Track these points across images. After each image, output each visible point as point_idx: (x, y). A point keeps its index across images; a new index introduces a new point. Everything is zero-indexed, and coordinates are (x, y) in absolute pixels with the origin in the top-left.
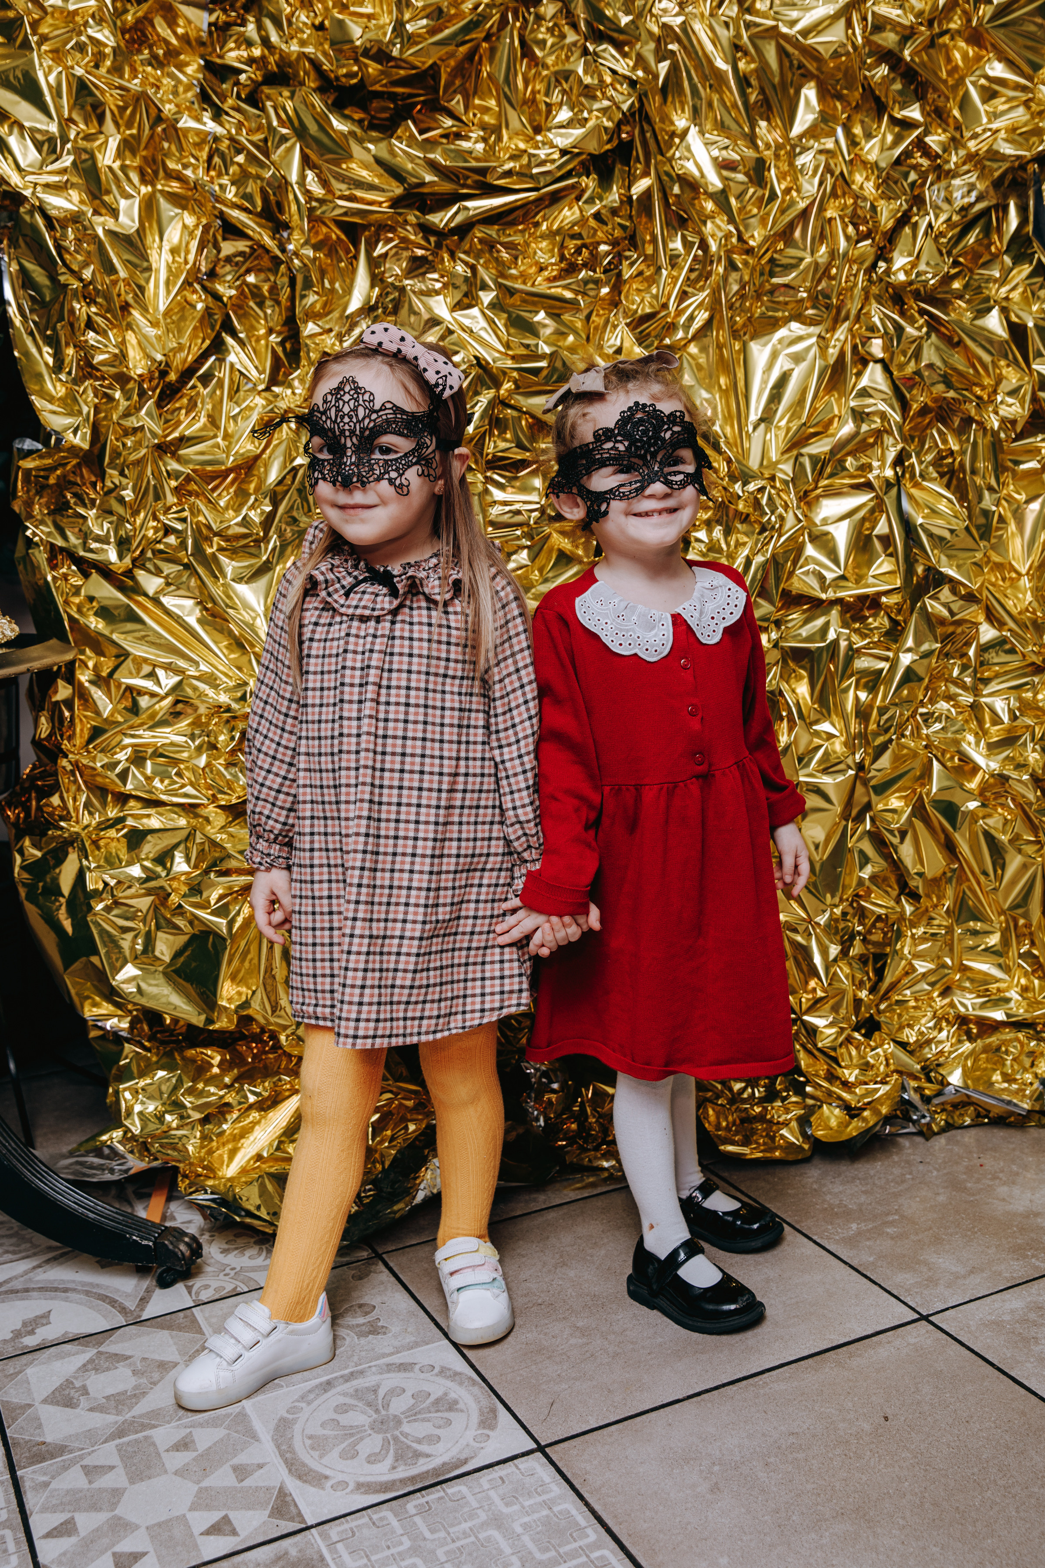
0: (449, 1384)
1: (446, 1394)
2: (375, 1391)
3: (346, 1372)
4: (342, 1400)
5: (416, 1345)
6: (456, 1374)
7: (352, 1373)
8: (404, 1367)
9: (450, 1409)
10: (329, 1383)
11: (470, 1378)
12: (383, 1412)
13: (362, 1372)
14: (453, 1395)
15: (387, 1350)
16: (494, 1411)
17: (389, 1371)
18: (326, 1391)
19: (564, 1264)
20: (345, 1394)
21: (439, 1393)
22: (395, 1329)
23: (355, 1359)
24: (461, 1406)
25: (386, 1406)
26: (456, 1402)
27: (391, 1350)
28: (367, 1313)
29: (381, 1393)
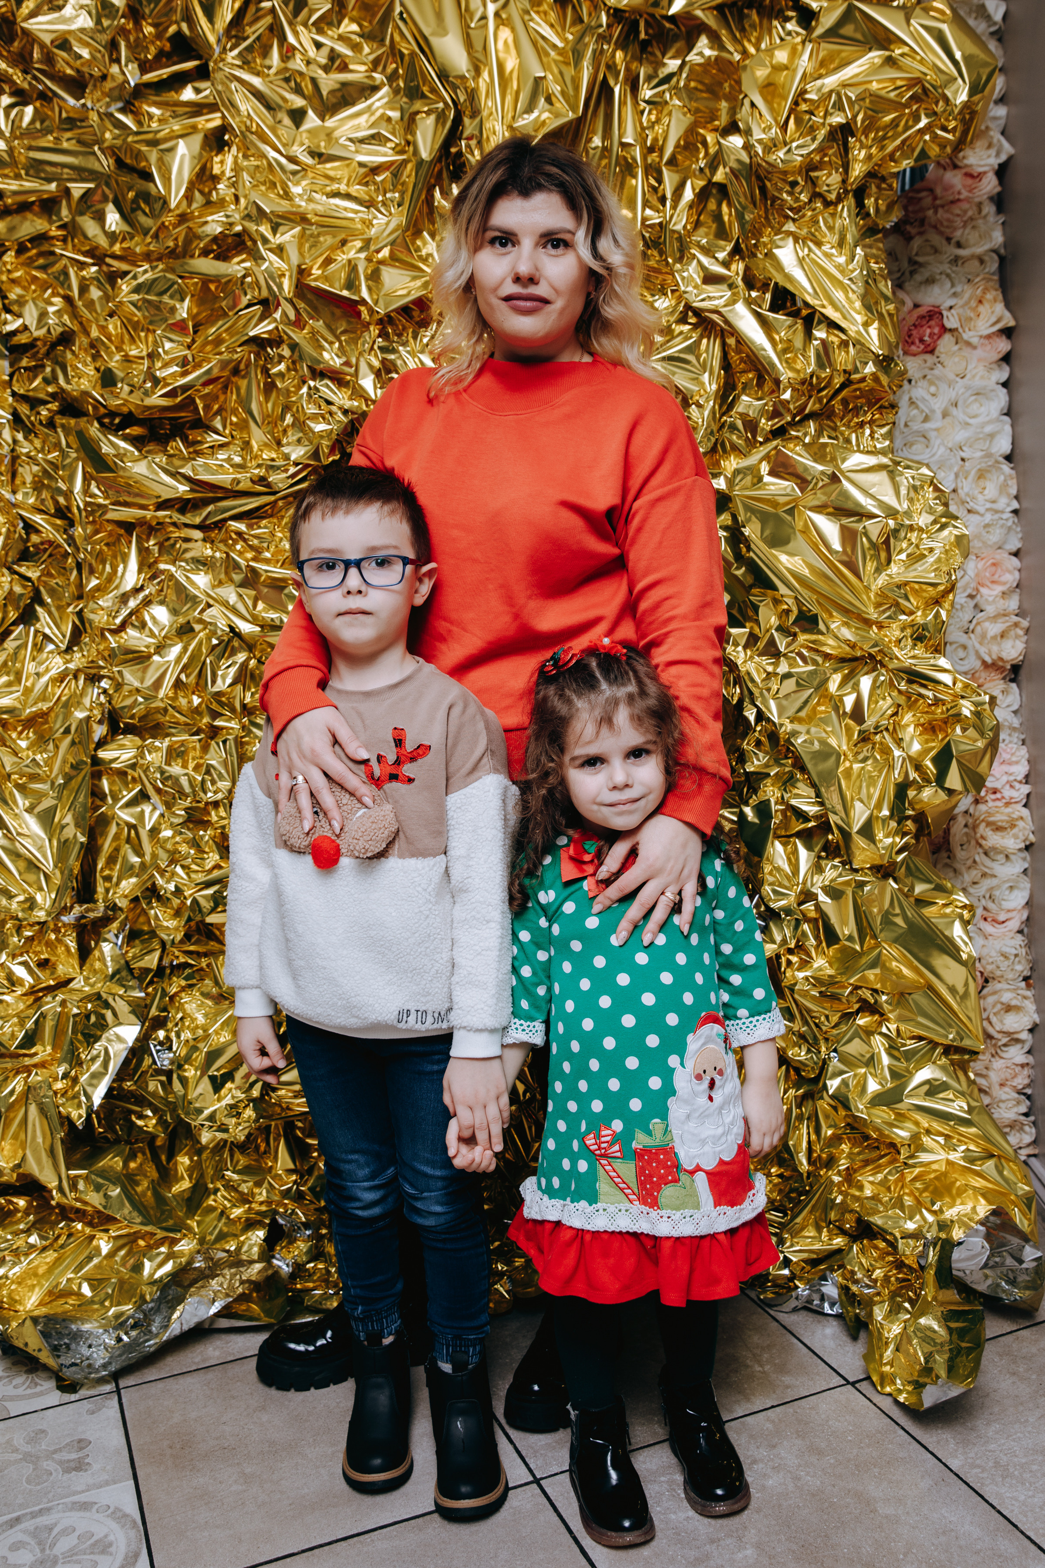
0: (114, 1525)
1: (106, 1536)
2: (51, 1529)
3: (37, 1508)
4: (20, 1537)
5: (107, 1483)
6: (126, 1516)
7: (41, 1510)
8: (85, 1506)
9: (103, 1552)
10: (18, 1520)
11: (134, 1522)
12: (48, 1552)
13: (49, 1509)
14: (111, 1538)
15: (79, 1489)
16: (136, 1556)
17: (71, 1510)
18: (12, 1527)
19: (264, 1408)
20: (24, 1532)
21: (102, 1535)
22: (96, 1467)
23: (50, 1496)
24: (113, 1549)
25: (52, 1547)
26: (110, 1545)
27: (84, 1488)
28: (81, 1449)
29: (55, 1531)
